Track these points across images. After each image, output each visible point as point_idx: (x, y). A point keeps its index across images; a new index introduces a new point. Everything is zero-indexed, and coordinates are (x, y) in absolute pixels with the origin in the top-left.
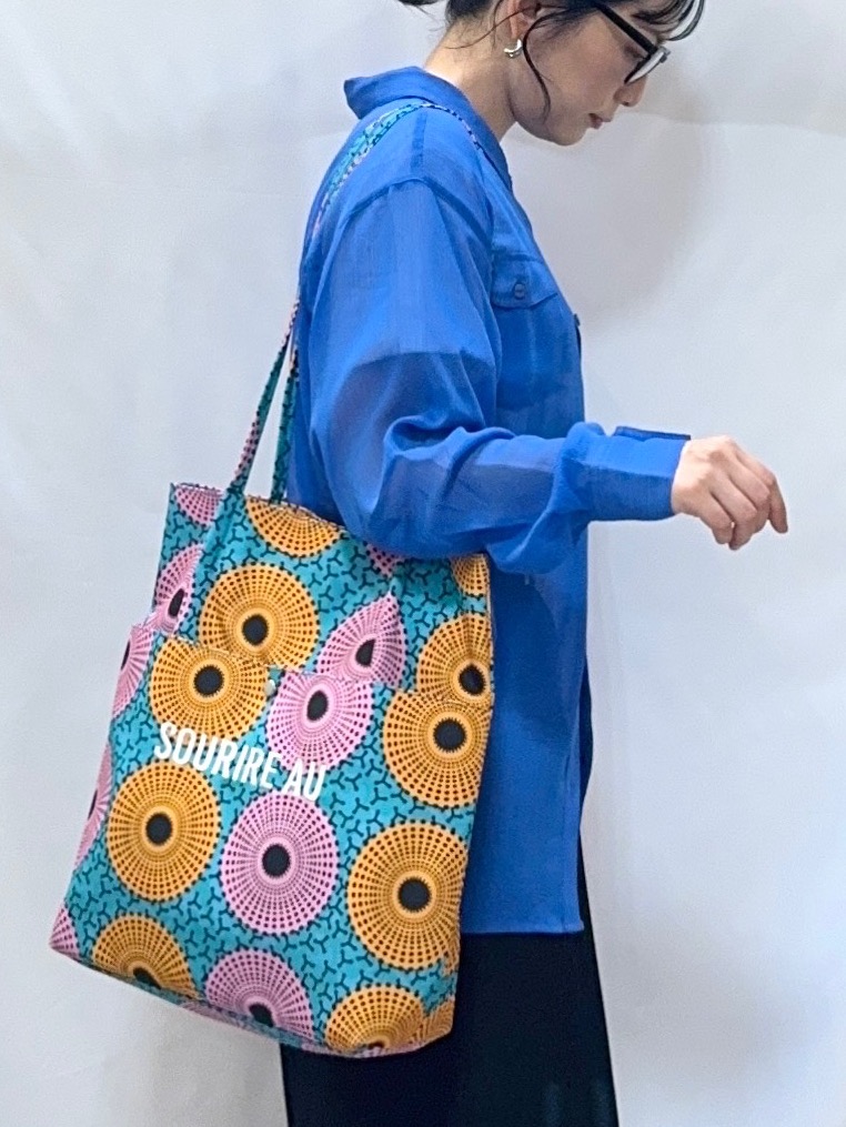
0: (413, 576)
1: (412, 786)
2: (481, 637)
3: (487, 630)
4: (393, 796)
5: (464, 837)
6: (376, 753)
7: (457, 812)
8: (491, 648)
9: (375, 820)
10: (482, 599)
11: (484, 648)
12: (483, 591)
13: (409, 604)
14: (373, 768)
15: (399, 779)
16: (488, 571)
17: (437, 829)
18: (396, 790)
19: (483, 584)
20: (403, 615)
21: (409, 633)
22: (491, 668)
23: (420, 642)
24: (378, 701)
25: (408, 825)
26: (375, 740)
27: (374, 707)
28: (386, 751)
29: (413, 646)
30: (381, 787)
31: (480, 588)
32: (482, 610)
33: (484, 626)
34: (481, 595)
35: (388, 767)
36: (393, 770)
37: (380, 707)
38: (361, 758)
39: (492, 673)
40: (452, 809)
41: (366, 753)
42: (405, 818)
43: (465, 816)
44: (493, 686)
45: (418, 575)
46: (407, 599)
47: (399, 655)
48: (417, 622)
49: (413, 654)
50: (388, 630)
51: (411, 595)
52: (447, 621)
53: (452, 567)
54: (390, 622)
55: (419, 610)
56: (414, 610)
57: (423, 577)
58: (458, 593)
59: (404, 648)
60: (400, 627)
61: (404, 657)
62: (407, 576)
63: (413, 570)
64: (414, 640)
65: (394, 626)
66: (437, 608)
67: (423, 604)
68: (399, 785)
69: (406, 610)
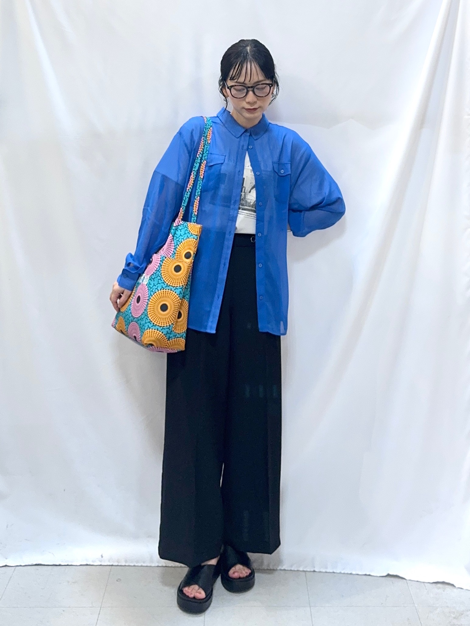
0: (178, 229)
1: (167, 281)
2: (194, 245)
3: (196, 244)
4: (162, 283)
5: (178, 294)
6: (159, 272)
7: (177, 288)
9: (157, 289)
10: (197, 236)
11: (194, 248)
13: (176, 236)
14: (158, 276)
15: (164, 279)
17: (172, 292)
18: (163, 282)
19: (198, 232)
20: (174, 239)
21: (175, 243)
22: (194, 253)
23: (177, 246)
24: (161, 259)
25: (165, 290)
26: (160, 269)
27: (160, 261)
28: (162, 272)
29: (176, 247)
30: (160, 280)
31: (197, 233)
32: (196, 238)
33: (195, 243)
34: (197, 235)
35: (162, 276)
37: (162, 261)
38: (156, 273)
39: (194, 255)
40: (176, 287)
41: (157, 272)
42: (164, 288)
43: (179, 289)
44: (194, 258)
45: (179, 229)
46: (176, 235)
47: (171, 249)
48: (177, 241)
49: (175, 249)
50: (169, 243)
51: (177, 234)
52: (184, 241)
53: (189, 227)
54: (170, 241)
55: (178, 238)
56: (177, 238)
57: (180, 230)
58: (189, 234)
59: (173, 247)
60: (173, 242)
61: (173, 250)
62: (176, 229)
63: (178, 228)
64: (176, 246)
65: (171, 242)
66: (183, 237)
67: (179, 237)
68: (164, 280)
69: (175, 238)
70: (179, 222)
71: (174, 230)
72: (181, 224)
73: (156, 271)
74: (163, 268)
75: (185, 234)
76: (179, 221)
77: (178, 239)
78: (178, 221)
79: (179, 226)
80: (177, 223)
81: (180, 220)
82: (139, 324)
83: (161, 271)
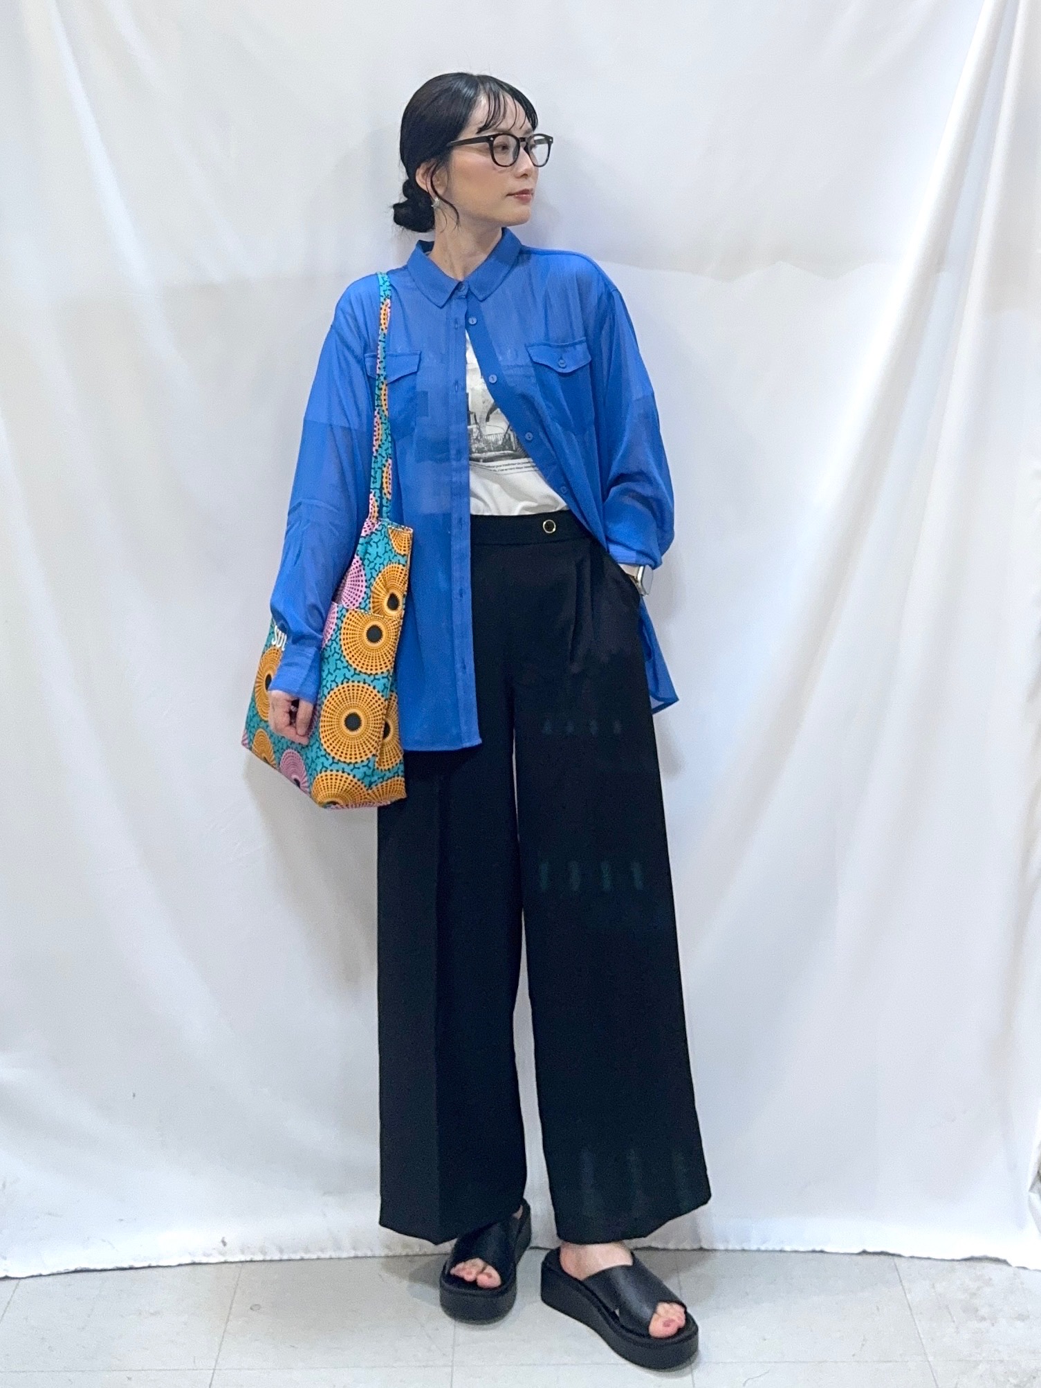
0: (371, 543)
1: (354, 662)
2: (401, 578)
4: (344, 667)
5: (381, 691)
6: (337, 643)
7: (377, 677)
8: (406, 585)
9: (334, 681)
12: (406, 553)
13: (368, 559)
14: (335, 652)
15: (347, 658)
16: (411, 542)
17: (366, 686)
18: (346, 664)
20: (364, 565)
21: (367, 575)
23: (372, 580)
24: (339, 615)
25: (350, 684)
26: (337, 636)
27: (337, 618)
28: (342, 642)
29: (369, 583)
30: (339, 662)
35: (342, 651)
36: (345, 653)
37: (340, 619)
38: (330, 647)
40: (374, 675)
41: (332, 644)
42: (349, 679)
43: (381, 679)
44: (404, 606)
45: (374, 542)
46: (367, 556)
47: (360, 588)
48: (371, 569)
49: (369, 587)
50: (354, 575)
51: (370, 554)
52: (384, 568)
53: (391, 537)
54: (356, 570)
55: (373, 562)
56: (370, 562)
57: (377, 543)
58: (392, 552)
59: (364, 584)
60: (363, 573)
61: (364, 589)
62: (368, 543)
63: (372, 539)
64: (369, 580)
65: (358, 572)
66: (381, 561)
67: (375, 559)
68: (347, 661)
69: (366, 562)
70: (371, 526)
71: (362, 544)
72: (376, 530)
73: (330, 642)
74: (344, 634)
75: (386, 552)
76: (373, 524)
77: (372, 565)
78: (370, 524)
79: (373, 535)
80: (367, 529)
81: (374, 521)
82: (304, 757)
83: (340, 640)
